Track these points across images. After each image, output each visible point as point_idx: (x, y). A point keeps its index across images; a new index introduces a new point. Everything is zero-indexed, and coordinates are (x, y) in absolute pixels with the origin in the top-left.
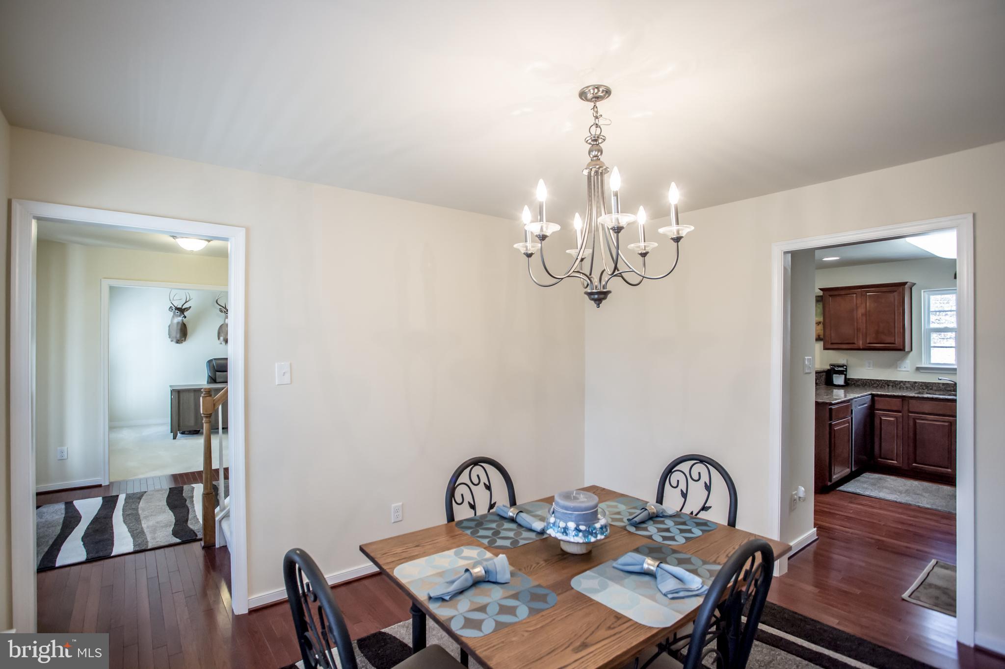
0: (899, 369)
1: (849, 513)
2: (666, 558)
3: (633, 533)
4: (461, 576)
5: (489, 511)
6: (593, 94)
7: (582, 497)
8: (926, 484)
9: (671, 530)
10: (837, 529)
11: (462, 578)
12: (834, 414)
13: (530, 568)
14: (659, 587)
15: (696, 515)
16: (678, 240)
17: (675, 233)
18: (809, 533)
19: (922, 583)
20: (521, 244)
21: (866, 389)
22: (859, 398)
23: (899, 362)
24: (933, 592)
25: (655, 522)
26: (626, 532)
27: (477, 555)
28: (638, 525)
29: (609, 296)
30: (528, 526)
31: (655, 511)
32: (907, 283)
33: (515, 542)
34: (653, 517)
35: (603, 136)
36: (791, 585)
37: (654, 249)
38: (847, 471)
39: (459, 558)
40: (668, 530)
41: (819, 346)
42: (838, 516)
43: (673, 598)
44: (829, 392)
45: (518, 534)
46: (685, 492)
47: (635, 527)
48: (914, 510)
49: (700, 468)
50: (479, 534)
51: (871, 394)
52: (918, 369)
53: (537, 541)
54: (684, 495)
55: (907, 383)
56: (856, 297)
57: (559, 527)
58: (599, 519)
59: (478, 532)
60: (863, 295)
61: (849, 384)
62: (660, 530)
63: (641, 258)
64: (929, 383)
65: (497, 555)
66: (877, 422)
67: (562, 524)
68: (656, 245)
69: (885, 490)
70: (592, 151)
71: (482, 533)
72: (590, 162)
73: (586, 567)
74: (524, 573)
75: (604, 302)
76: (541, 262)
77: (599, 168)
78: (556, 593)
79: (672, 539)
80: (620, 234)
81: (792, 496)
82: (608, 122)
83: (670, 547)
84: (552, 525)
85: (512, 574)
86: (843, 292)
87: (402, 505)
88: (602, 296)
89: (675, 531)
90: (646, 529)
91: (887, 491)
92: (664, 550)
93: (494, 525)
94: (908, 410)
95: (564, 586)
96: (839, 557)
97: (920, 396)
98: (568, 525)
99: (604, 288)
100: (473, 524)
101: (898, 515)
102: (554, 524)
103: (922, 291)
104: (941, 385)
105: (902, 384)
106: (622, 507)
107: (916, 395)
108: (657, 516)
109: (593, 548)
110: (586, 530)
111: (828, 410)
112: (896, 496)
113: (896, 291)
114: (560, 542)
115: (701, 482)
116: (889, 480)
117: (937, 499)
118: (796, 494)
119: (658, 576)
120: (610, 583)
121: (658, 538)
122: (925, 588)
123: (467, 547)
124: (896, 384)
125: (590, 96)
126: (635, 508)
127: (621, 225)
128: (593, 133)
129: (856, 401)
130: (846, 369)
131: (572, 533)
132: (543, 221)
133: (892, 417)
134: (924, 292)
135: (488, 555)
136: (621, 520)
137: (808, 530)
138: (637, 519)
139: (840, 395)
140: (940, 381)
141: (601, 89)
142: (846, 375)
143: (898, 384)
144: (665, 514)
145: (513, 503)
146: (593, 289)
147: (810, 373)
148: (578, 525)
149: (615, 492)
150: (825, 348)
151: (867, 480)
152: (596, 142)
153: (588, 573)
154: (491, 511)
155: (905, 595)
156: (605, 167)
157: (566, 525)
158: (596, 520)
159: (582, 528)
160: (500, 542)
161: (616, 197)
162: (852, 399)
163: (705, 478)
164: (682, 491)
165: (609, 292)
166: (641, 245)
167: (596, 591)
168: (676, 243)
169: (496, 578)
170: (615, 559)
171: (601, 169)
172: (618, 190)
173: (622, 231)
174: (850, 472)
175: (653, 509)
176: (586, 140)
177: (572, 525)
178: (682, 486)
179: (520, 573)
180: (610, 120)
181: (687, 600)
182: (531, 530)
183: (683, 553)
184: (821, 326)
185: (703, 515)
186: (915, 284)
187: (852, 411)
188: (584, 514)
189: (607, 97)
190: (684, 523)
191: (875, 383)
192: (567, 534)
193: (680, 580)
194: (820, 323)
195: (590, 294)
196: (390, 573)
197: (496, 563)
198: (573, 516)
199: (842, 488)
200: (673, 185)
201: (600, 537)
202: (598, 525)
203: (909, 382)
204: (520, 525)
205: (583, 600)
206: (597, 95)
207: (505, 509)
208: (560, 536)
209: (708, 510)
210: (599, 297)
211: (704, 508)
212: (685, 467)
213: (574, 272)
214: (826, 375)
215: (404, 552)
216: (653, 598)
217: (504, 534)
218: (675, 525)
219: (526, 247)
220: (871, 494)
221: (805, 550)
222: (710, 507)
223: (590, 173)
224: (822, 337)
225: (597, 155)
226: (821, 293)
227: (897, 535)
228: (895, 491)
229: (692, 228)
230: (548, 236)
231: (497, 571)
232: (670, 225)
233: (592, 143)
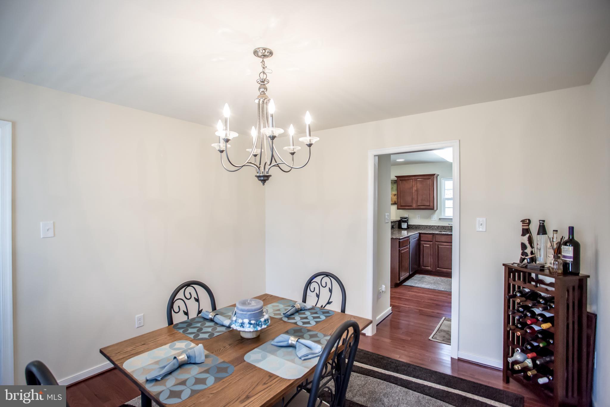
0: (432, 219)
1: (408, 297)
2: (303, 335)
3: (286, 322)
4: (171, 362)
5: (198, 315)
6: (262, 53)
7: (253, 303)
8: (443, 278)
9: (308, 318)
10: (402, 306)
11: (171, 363)
12: (401, 244)
13: (219, 351)
14: (297, 353)
15: (324, 307)
16: (310, 146)
17: (309, 141)
18: (388, 310)
19: (438, 330)
20: (216, 144)
21: (417, 230)
22: (413, 234)
23: (432, 216)
24: (443, 334)
25: (300, 314)
26: (282, 321)
27: (185, 346)
28: (289, 316)
29: (270, 178)
30: (221, 323)
31: (300, 307)
32: (435, 174)
33: (211, 335)
34: (298, 311)
35: (268, 80)
36: (378, 340)
37: (298, 150)
38: (408, 274)
39: (172, 349)
40: (306, 318)
41: (395, 207)
42: (402, 299)
43: (305, 360)
44: (400, 232)
45: (214, 329)
46: (318, 294)
47: (288, 318)
48: (437, 292)
49: (326, 279)
50: (188, 332)
51: (419, 233)
52: (440, 219)
53: (226, 332)
54: (318, 296)
55: (435, 227)
56: (412, 181)
57: (238, 323)
58: (264, 315)
59: (188, 330)
60: (416, 180)
61: (409, 228)
62: (302, 318)
63: (291, 156)
64: (445, 226)
65: (197, 345)
66: (421, 247)
67: (240, 321)
68: (300, 148)
69: (424, 283)
70: (261, 88)
71: (190, 330)
72: (259, 95)
73: (256, 346)
74: (215, 355)
75: (267, 182)
76: (226, 156)
77: (265, 99)
78: (234, 365)
79: (308, 323)
80: (274, 140)
81: (379, 290)
82: (270, 71)
83: (306, 328)
84: (234, 322)
85: (206, 356)
86: (406, 178)
87: (144, 315)
88: (266, 178)
89: (310, 318)
90: (294, 319)
91: (426, 283)
92: (303, 331)
93: (199, 325)
94: (435, 241)
95: (240, 360)
96: (403, 322)
97: (440, 233)
98: (244, 321)
99: (267, 174)
100: (185, 325)
101: (429, 296)
102: (236, 321)
103: (442, 179)
104: (450, 227)
105: (433, 227)
106: (281, 306)
107: (439, 233)
108: (301, 310)
109: (260, 333)
110: (255, 323)
111: (398, 242)
112: (429, 286)
113: (430, 179)
114: (240, 332)
115: (327, 288)
116: (426, 277)
117: (447, 286)
118: (381, 289)
119: (297, 347)
120: (268, 354)
121: (300, 324)
122: (439, 332)
123: (179, 341)
124: (430, 227)
125: (260, 54)
126: (289, 306)
127: (275, 135)
128: (262, 77)
129: (412, 237)
130: (408, 219)
131: (247, 325)
132: (227, 130)
133: (429, 245)
134: (443, 179)
135: (193, 345)
136: (280, 314)
137: (387, 308)
138: (289, 313)
139: (405, 234)
140: (449, 225)
141: (267, 51)
142: (408, 223)
143: (431, 227)
144: (306, 308)
145: (214, 308)
146: (260, 174)
147: (388, 223)
148: (250, 321)
149: (278, 297)
150: (398, 209)
151: (417, 278)
152: (263, 83)
153: (256, 350)
154: (199, 315)
155: (430, 338)
156: (268, 99)
157: (243, 321)
158: (261, 316)
159: (253, 322)
160: (202, 336)
161: (272, 118)
162: (410, 236)
163: (329, 285)
164: (316, 293)
165: (270, 176)
166: (291, 147)
167: (259, 361)
168: (309, 148)
169: (195, 361)
170: (273, 339)
171: (266, 100)
172: (273, 113)
173: (275, 139)
174: (409, 275)
175: (298, 306)
176: (257, 81)
177: (246, 321)
178: (317, 291)
179: (212, 354)
180: (272, 70)
181: (312, 360)
182: (223, 326)
183: (313, 331)
184: (396, 197)
185: (328, 307)
186: (439, 175)
187: (410, 242)
188: (254, 313)
189: (271, 56)
190: (316, 313)
191: (421, 227)
192: (243, 327)
193: (309, 348)
194: (395, 195)
195: (258, 177)
196: (121, 367)
197: (195, 351)
198: (247, 315)
199: (405, 284)
200: (308, 112)
201: (264, 326)
202: (262, 320)
203: (436, 226)
204: (216, 323)
205: (251, 367)
206: (264, 54)
207: (207, 313)
208: (239, 329)
209: (331, 303)
210: (264, 179)
211: (329, 303)
212: (318, 279)
213: (248, 163)
214: (399, 223)
215: (133, 350)
216: (293, 361)
217: (205, 330)
218: (311, 314)
219: (220, 146)
220: (418, 286)
221: (385, 319)
222: (332, 302)
223: (259, 102)
224: (396, 202)
225: (264, 91)
226: (396, 179)
227: (429, 306)
228: (429, 283)
229: (318, 139)
230: (230, 140)
231: (196, 356)
232: (306, 136)
233: (261, 83)
